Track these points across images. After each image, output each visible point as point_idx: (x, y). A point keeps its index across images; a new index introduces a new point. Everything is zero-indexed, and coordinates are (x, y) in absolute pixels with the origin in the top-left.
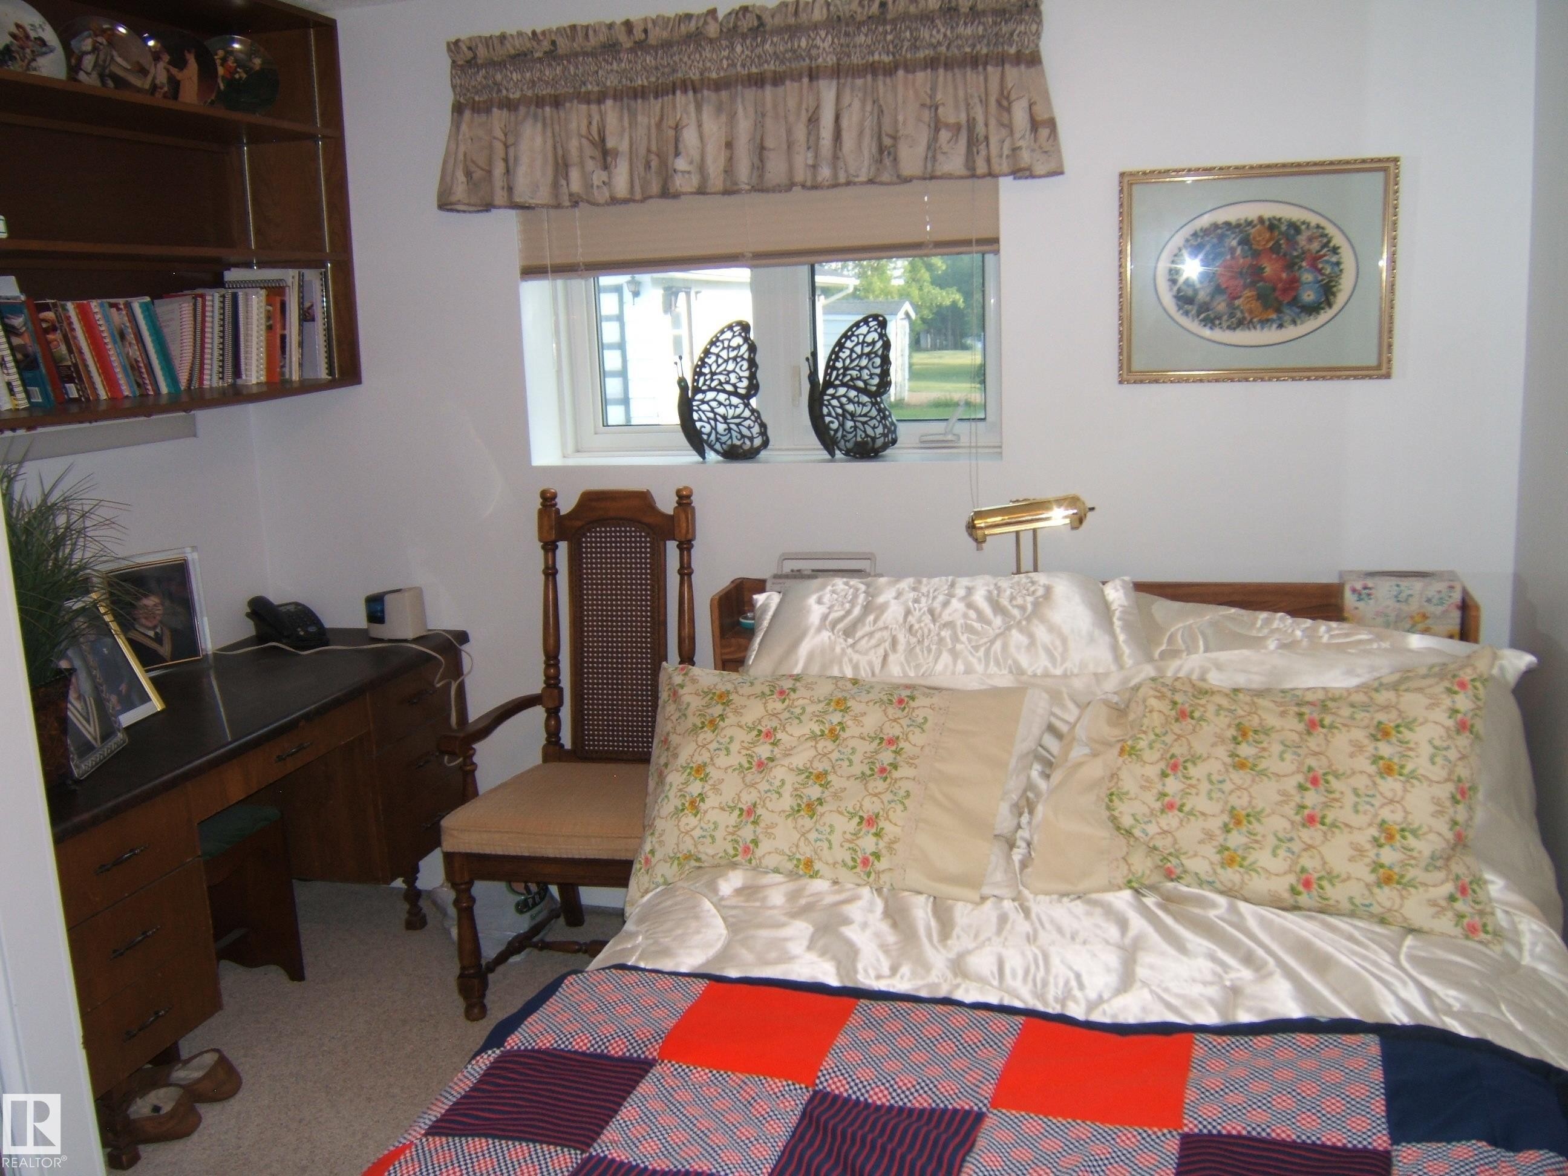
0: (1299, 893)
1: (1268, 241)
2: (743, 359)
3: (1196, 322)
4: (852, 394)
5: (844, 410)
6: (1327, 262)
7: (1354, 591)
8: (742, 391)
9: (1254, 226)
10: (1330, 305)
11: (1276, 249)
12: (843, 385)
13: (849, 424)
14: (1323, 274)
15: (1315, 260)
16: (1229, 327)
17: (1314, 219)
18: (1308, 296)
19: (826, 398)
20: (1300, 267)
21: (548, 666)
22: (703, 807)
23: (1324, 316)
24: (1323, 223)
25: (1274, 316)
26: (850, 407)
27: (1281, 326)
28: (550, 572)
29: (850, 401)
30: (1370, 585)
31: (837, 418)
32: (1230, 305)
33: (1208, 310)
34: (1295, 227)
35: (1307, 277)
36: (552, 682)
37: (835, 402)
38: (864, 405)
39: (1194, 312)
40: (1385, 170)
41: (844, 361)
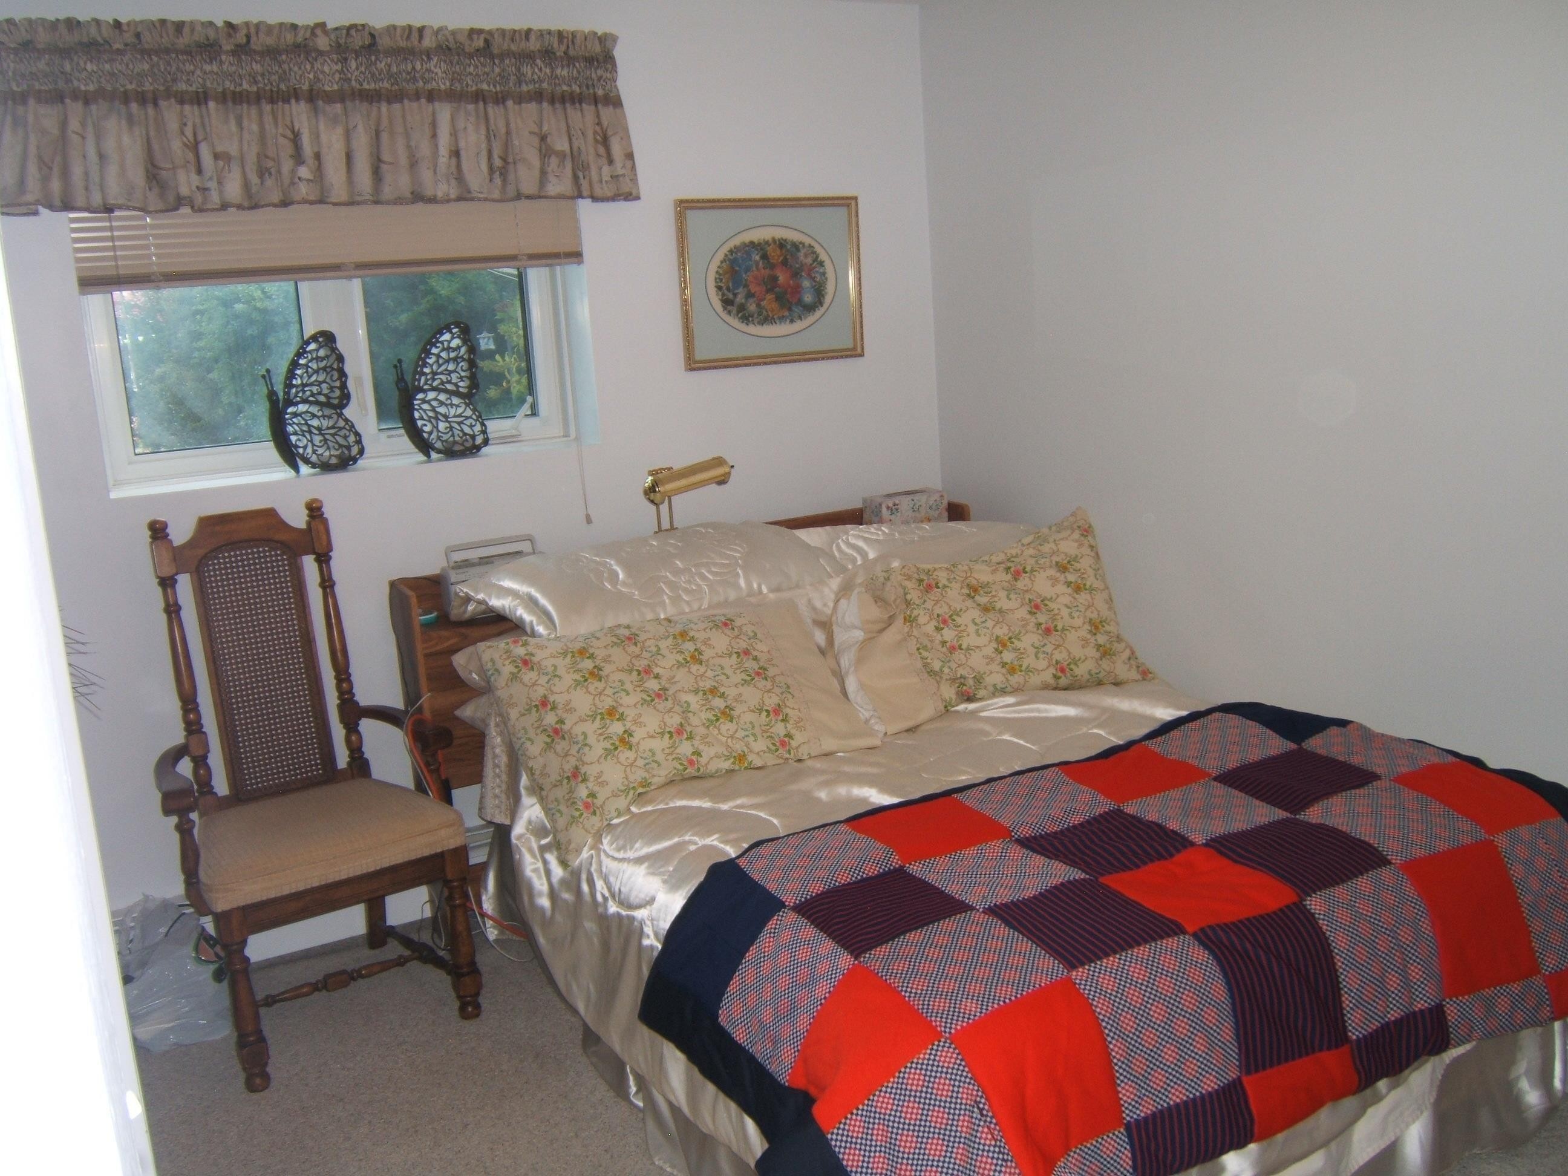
0: (1059, 678)
1: (779, 257)
2: (333, 369)
3: (736, 320)
4: (442, 397)
5: (437, 413)
6: (817, 272)
7: (888, 508)
8: (336, 402)
9: (769, 245)
10: (821, 304)
11: (785, 263)
12: (433, 389)
13: (442, 426)
14: (815, 282)
15: (811, 269)
16: (759, 323)
17: (807, 241)
18: (808, 298)
19: (416, 402)
20: (801, 276)
21: (186, 711)
22: (634, 740)
23: (818, 313)
24: (813, 243)
25: (787, 313)
26: (442, 410)
27: (792, 321)
28: (173, 610)
29: (442, 403)
30: (897, 502)
31: (430, 421)
32: (758, 305)
33: (744, 309)
34: (796, 246)
35: (806, 283)
36: (193, 727)
37: (425, 406)
38: (457, 406)
39: (734, 312)
40: (848, 206)
41: (431, 366)
